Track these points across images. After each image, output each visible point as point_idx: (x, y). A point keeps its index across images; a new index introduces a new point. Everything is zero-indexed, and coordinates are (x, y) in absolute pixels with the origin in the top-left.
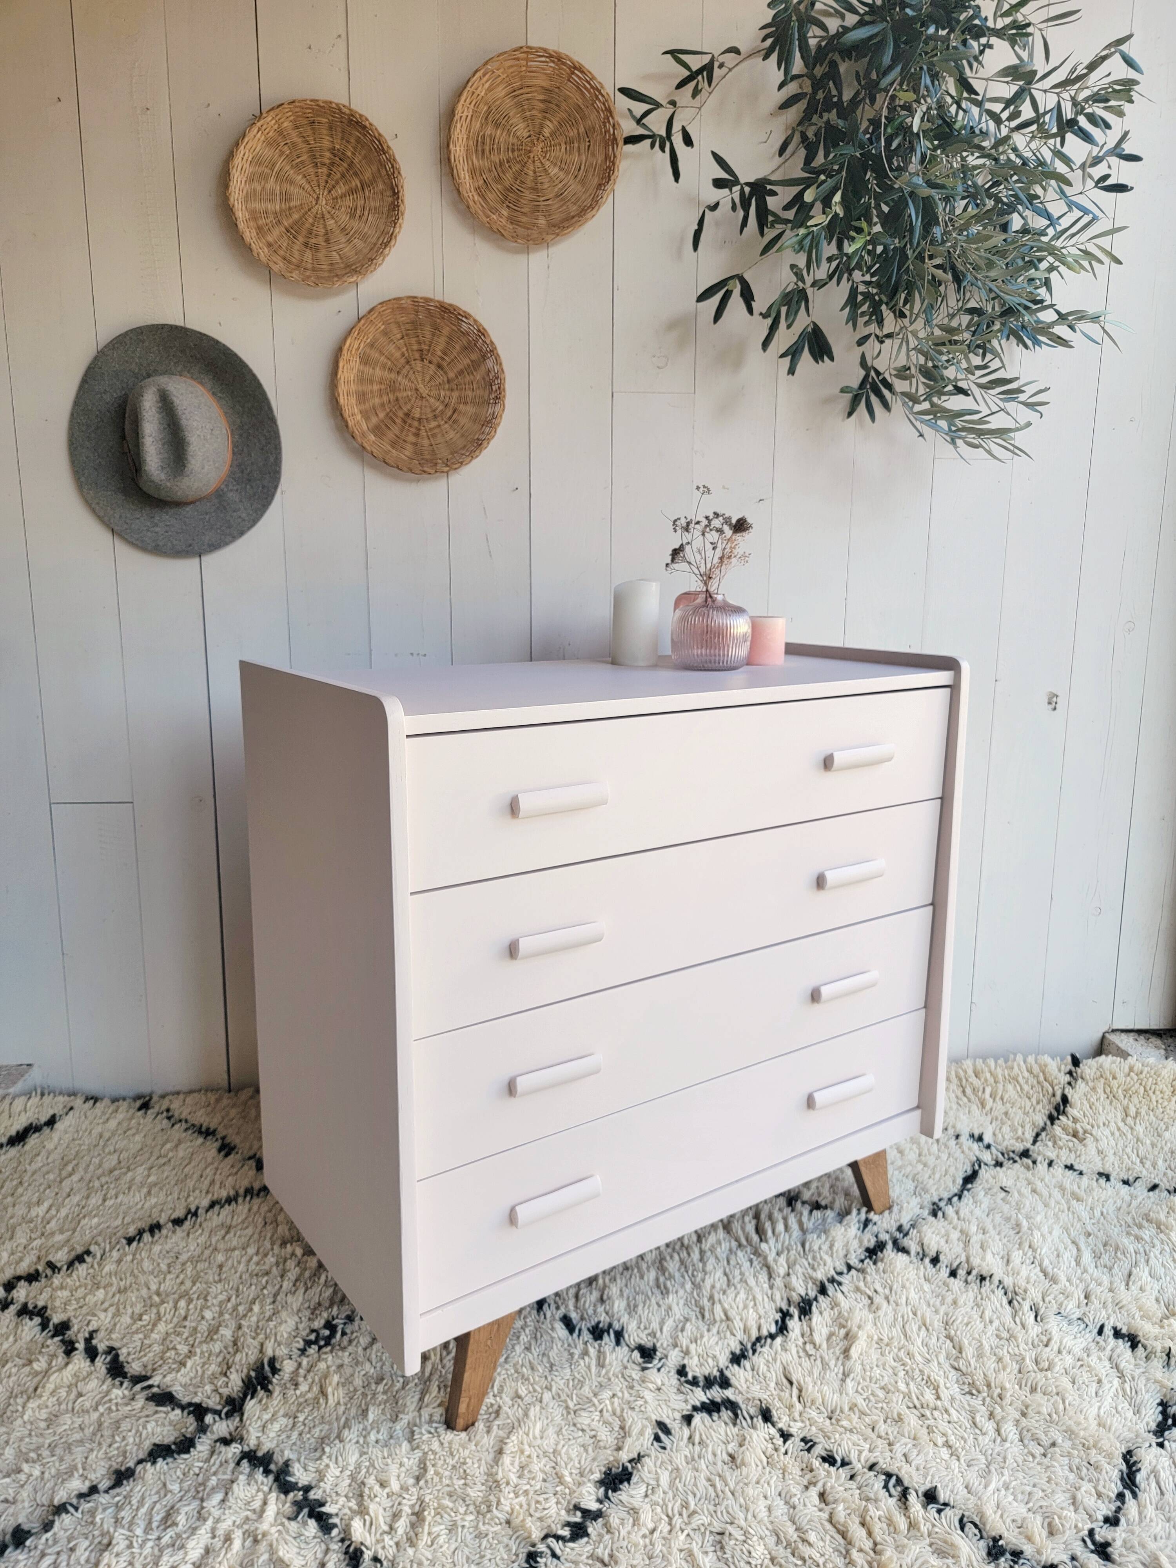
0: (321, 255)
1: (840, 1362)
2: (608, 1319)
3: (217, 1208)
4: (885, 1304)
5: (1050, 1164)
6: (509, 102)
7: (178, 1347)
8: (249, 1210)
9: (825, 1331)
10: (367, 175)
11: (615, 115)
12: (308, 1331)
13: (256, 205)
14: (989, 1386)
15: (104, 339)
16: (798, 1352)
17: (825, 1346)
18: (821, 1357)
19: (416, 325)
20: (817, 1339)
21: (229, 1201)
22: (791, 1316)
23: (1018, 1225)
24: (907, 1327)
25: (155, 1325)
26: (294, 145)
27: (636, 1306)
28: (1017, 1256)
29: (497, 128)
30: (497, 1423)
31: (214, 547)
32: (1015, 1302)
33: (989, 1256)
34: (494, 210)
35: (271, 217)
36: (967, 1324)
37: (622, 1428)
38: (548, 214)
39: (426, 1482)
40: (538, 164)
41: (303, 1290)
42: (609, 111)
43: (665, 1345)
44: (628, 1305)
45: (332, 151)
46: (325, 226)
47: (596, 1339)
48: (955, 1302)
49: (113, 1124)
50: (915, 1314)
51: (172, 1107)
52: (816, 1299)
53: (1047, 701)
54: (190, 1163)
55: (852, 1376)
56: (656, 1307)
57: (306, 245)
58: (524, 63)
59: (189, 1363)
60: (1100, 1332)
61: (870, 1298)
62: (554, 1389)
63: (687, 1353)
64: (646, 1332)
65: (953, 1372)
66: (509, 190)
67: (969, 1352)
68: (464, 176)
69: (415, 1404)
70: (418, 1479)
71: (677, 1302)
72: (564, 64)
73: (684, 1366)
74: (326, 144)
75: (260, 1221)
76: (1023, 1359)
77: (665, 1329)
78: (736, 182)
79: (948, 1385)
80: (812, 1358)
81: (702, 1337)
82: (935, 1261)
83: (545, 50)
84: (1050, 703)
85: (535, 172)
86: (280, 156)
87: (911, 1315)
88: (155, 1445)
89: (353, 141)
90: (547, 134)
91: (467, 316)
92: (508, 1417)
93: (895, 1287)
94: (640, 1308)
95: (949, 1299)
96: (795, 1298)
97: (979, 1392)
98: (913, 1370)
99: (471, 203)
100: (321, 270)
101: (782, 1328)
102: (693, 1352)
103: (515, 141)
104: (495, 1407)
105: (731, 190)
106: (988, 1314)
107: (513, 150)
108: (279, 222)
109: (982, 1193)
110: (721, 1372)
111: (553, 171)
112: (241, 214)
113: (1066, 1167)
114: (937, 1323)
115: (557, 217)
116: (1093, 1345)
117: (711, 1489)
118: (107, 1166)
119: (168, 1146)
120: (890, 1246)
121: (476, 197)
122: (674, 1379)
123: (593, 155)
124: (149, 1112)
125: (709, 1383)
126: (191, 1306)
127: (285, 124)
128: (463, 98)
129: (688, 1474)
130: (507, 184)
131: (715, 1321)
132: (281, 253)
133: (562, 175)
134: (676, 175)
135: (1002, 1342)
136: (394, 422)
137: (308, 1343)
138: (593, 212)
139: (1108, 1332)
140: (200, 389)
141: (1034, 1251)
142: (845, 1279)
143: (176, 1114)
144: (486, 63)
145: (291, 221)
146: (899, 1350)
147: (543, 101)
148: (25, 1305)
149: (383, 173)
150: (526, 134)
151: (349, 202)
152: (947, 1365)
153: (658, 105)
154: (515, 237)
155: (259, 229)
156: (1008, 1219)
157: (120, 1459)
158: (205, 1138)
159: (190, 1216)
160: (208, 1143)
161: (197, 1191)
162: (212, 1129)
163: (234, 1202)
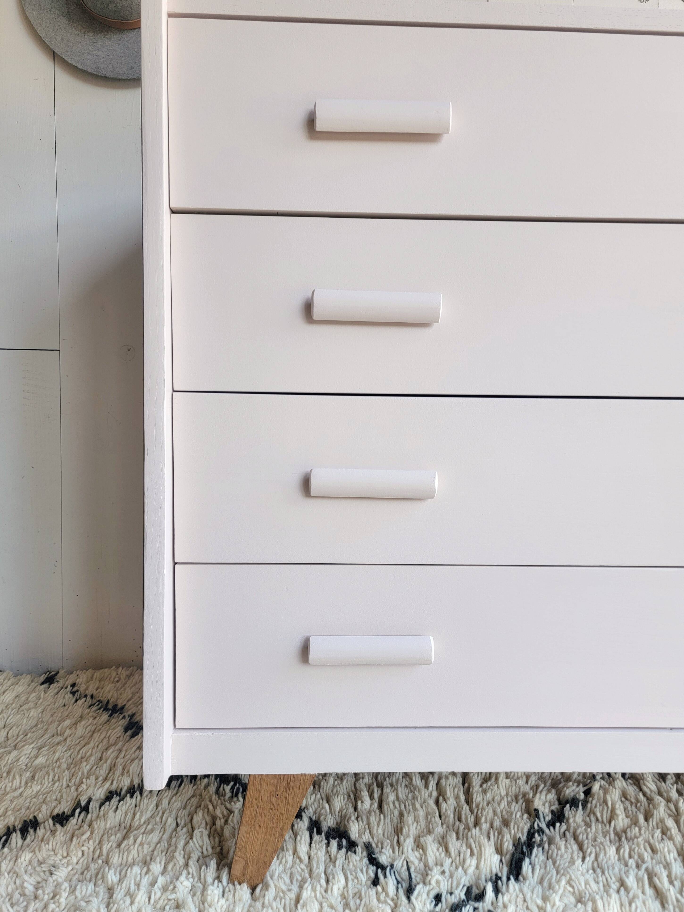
8: (157, 806)
49: (9, 697)
51: (79, 681)
54: (88, 743)
75: (171, 822)
119: (67, 722)
124: (52, 686)
143: (82, 689)
158: (110, 716)
159: (78, 811)
160: (113, 721)
161: (93, 778)
162: (120, 706)
163: (138, 794)
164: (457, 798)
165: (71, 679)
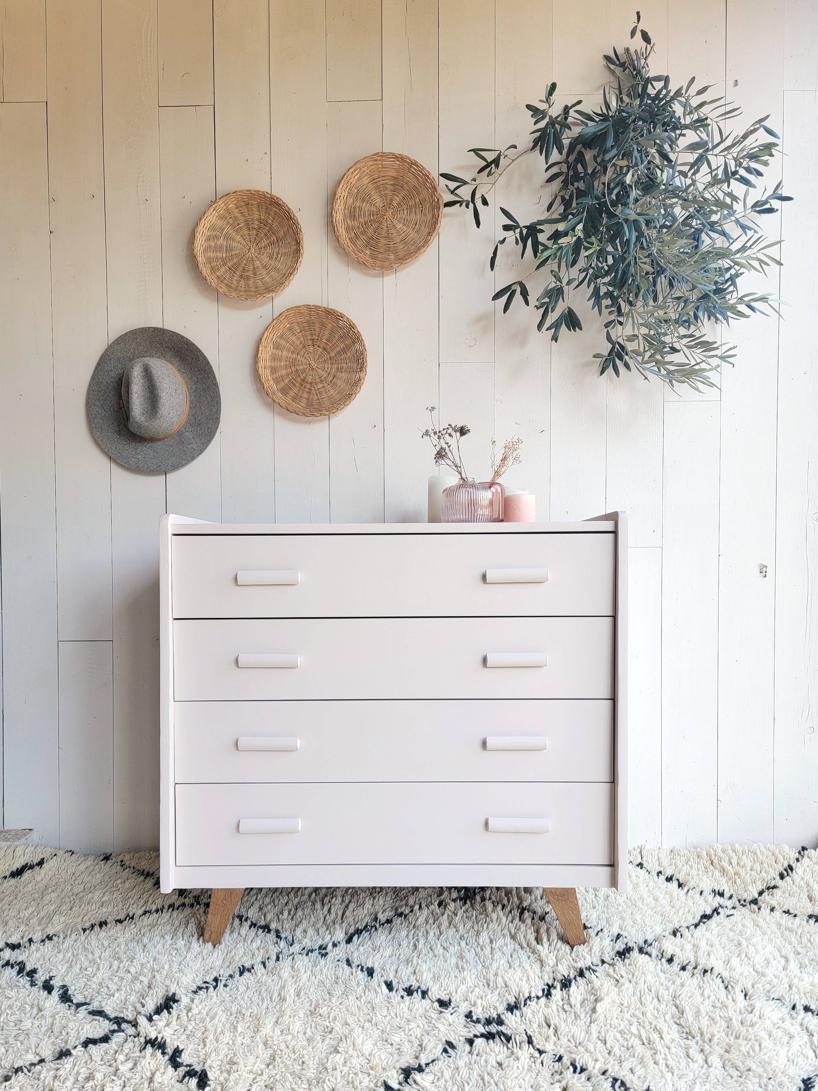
0: (250, 282)
1: (588, 1015)
2: (418, 984)
3: (148, 914)
4: (627, 983)
5: (772, 909)
6: (371, 186)
7: (109, 986)
9: (579, 998)
10: (282, 233)
11: (438, 190)
12: (201, 982)
13: (211, 254)
14: (702, 1034)
15: (112, 338)
16: (558, 1010)
17: (578, 1005)
18: (575, 1013)
19: (310, 323)
20: (572, 1000)
21: (157, 911)
22: (555, 988)
23: (739, 944)
24: (643, 998)
25: (95, 974)
26: (236, 218)
27: (439, 977)
28: (735, 961)
29: (363, 202)
30: (329, 1036)
31: (175, 467)
32: (729, 987)
33: (713, 959)
34: (361, 251)
35: (220, 261)
36: (690, 998)
37: (421, 1045)
38: (396, 252)
39: (274, 1067)
40: (389, 222)
41: (200, 961)
42: (435, 188)
43: (458, 1000)
44: (434, 977)
45: (259, 220)
46: (254, 265)
47: (408, 995)
48: (682, 985)
49: (82, 867)
50: (650, 991)
51: (125, 859)
52: (575, 978)
53: (759, 571)
54: (132, 890)
55: (596, 1023)
56: (454, 978)
57: (241, 277)
58: (380, 162)
59: (117, 995)
60: (794, 1008)
61: (617, 980)
62: (374, 1021)
63: (475, 1005)
64: (445, 992)
65: (676, 1026)
66: (372, 239)
67: (689, 1015)
68: (342, 231)
69: (272, 1024)
70: (268, 1065)
71: (470, 977)
72: (406, 162)
73: (471, 1012)
74: (256, 216)
75: (177, 923)
76: (731, 1020)
77: (459, 990)
78: (518, 226)
79: (670, 1032)
80: (568, 1013)
81: (486, 996)
82: (670, 961)
83: (393, 154)
84: (761, 572)
85: (387, 227)
86: (227, 224)
87: (647, 991)
88: (87, 1038)
89: (272, 213)
90: (395, 204)
91: (342, 316)
92: (338, 1034)
93: (636, 974)
94: (442, 978)
95: (678, 982)
96: (559, 977)
97: (694, 1038)
98: (644, 1022)
99: (346, 247)
100: (250, 291)
101: (548, 994)
102: (479, 1004)
103: (375, 209)
104: (330, 1029)
105: (515, 232)
106: (706, 993)
107: (373, 215)
108: (225, 264)
109: (715, 925)
110: (499, 1016)
111: (399, 226)
112: (201, 259)
113: (784, 912)
114: (666, 996)
115: (401, 254)
116: (787, 1016)
117: (480, 1082)
118: (75, 891)
119: (119, 881)
120: (636, 950)
121: (349, 244)
122: (463, 1020)
123: (425, 215)
124: (108, 862)
125: (488, 1022)
126: (122, 965)
127: (231, 206)
128: (341, 185)
129: (464, 1072)
130: (369, 235)
131: (497, 987)
132: (226, 282)
133: (405, 228)
134: (478, 224)
135: (716, 1009)
136: (295, 385)
137: (200, 988)
138: (425, 249)
139: (800, 1007)
140: (170, 366)
141: (749, 959)
142: (600, 969)
143: (127, 863)
144: (356, 164)
145: (232, 263)
146: (635, 1010)
147: (392, 185)
148: (8, 961)
149: (291, 231)
150: (381, 205)
151: (269, 250)
152: (672, 1021)
153: (465, 183)
154: (373, 267)
155: (212, 269)
156: (732, 940)
157: (63, 1045)
158: (145, 878)
159: (128, 918)
160: (147, 880)
161: (135, 905)
162: (151, 873)
163: (160, 912)
164: (337, 914)
165: (120, 858)
